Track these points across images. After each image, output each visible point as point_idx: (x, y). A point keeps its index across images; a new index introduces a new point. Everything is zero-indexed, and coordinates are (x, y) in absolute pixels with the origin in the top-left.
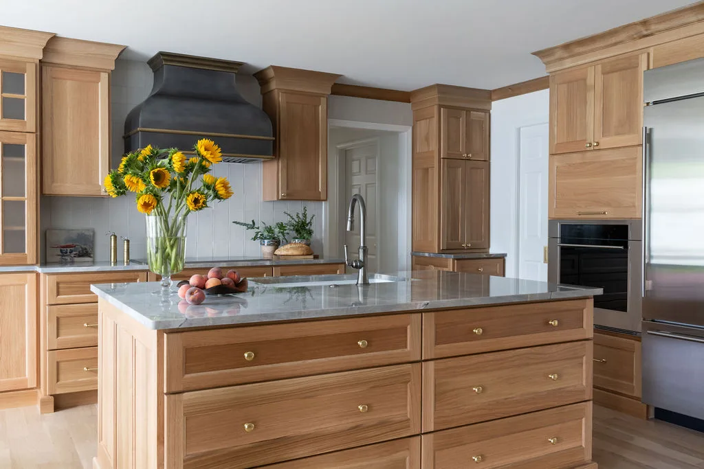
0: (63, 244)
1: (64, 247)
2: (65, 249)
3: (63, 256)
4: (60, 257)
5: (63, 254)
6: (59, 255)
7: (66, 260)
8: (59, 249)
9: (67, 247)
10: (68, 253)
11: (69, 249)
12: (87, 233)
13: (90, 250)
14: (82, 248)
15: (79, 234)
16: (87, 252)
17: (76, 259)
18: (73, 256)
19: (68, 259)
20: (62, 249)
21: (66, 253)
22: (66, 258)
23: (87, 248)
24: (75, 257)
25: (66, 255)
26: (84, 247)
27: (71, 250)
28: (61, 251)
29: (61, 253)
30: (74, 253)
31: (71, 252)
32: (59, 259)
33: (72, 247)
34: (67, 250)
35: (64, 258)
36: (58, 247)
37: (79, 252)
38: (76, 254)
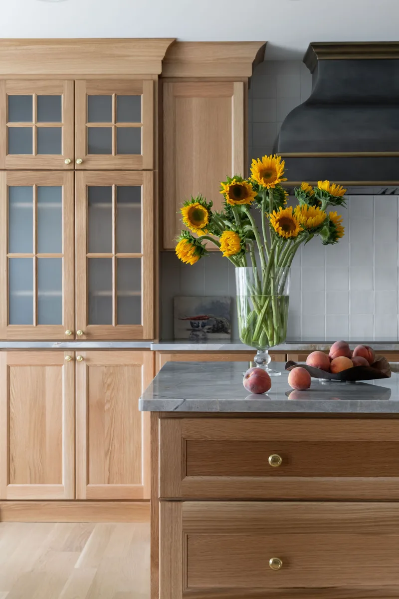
0: (195, 316)
1: (195, 319)
2: (196, 322)
3: (193, 330)
4: (190, 332)
5: (194, 328)
6: (188, 330)
7: (197, 336)
8: (189, 322)
9: (199, 318)
10: (200, 327)
11: (201, 322)
12: (223, 301)
13: (226, 324)
14: (217, 321)
15: (213, 303)
16: (223, 326)
17: (210, 335)
18: (206, 331)
19: (200, 334)
20: (193, 321)
21: (198, 326)
22: (198, 333)
23: (223, 321)
24: (208, 332)
25: (197, 329)
26: (219, 319)
27: (203, 323)
28: (192, 324)
29: (192, 327)
30: (207, 327)
31: (203, 326)
32: (188, 334)
33: (205, 319)
34: (199, 323)
35: (195, 333)
36: (188, 319)
37: (214, 326)
38: (209, 329)
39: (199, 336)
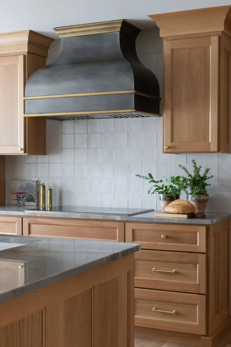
0: (18, 192)
1: (18, 193)
2: (19, 195)
3: (18, 200)
5: (19, 199)
6: (16, 200)
7: (20, 203)
8: (16, 195)
9: (21, 193)
10: (21, 198)
11: (21, 195)
12: (32, 183)
13: (35, 197)
14: (29, 195)
15: (27, 184)
16: (33, 198)
17: (26, 203)
18: (24, 200)
21: (20, 198)
22: (20, 202)
23: (33, 195)
24: (25, 201)
25: (20, 199)
26: (31, 194)
27: (23, 196)
28: (17, 196)
29: (17, 197)
30: (25, 198)
31: (23, 198)
32: (15, 202)
33: (23, 194)
34: (20, 196)
35: (19, 202)
36: (15, 193)
37: (28, 197)
38: (26, 199)
39: (21, 203)
